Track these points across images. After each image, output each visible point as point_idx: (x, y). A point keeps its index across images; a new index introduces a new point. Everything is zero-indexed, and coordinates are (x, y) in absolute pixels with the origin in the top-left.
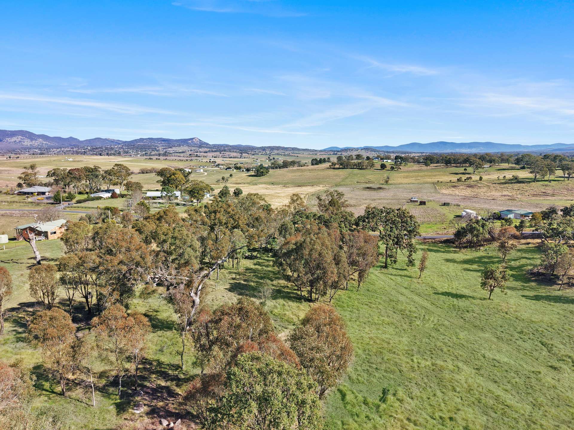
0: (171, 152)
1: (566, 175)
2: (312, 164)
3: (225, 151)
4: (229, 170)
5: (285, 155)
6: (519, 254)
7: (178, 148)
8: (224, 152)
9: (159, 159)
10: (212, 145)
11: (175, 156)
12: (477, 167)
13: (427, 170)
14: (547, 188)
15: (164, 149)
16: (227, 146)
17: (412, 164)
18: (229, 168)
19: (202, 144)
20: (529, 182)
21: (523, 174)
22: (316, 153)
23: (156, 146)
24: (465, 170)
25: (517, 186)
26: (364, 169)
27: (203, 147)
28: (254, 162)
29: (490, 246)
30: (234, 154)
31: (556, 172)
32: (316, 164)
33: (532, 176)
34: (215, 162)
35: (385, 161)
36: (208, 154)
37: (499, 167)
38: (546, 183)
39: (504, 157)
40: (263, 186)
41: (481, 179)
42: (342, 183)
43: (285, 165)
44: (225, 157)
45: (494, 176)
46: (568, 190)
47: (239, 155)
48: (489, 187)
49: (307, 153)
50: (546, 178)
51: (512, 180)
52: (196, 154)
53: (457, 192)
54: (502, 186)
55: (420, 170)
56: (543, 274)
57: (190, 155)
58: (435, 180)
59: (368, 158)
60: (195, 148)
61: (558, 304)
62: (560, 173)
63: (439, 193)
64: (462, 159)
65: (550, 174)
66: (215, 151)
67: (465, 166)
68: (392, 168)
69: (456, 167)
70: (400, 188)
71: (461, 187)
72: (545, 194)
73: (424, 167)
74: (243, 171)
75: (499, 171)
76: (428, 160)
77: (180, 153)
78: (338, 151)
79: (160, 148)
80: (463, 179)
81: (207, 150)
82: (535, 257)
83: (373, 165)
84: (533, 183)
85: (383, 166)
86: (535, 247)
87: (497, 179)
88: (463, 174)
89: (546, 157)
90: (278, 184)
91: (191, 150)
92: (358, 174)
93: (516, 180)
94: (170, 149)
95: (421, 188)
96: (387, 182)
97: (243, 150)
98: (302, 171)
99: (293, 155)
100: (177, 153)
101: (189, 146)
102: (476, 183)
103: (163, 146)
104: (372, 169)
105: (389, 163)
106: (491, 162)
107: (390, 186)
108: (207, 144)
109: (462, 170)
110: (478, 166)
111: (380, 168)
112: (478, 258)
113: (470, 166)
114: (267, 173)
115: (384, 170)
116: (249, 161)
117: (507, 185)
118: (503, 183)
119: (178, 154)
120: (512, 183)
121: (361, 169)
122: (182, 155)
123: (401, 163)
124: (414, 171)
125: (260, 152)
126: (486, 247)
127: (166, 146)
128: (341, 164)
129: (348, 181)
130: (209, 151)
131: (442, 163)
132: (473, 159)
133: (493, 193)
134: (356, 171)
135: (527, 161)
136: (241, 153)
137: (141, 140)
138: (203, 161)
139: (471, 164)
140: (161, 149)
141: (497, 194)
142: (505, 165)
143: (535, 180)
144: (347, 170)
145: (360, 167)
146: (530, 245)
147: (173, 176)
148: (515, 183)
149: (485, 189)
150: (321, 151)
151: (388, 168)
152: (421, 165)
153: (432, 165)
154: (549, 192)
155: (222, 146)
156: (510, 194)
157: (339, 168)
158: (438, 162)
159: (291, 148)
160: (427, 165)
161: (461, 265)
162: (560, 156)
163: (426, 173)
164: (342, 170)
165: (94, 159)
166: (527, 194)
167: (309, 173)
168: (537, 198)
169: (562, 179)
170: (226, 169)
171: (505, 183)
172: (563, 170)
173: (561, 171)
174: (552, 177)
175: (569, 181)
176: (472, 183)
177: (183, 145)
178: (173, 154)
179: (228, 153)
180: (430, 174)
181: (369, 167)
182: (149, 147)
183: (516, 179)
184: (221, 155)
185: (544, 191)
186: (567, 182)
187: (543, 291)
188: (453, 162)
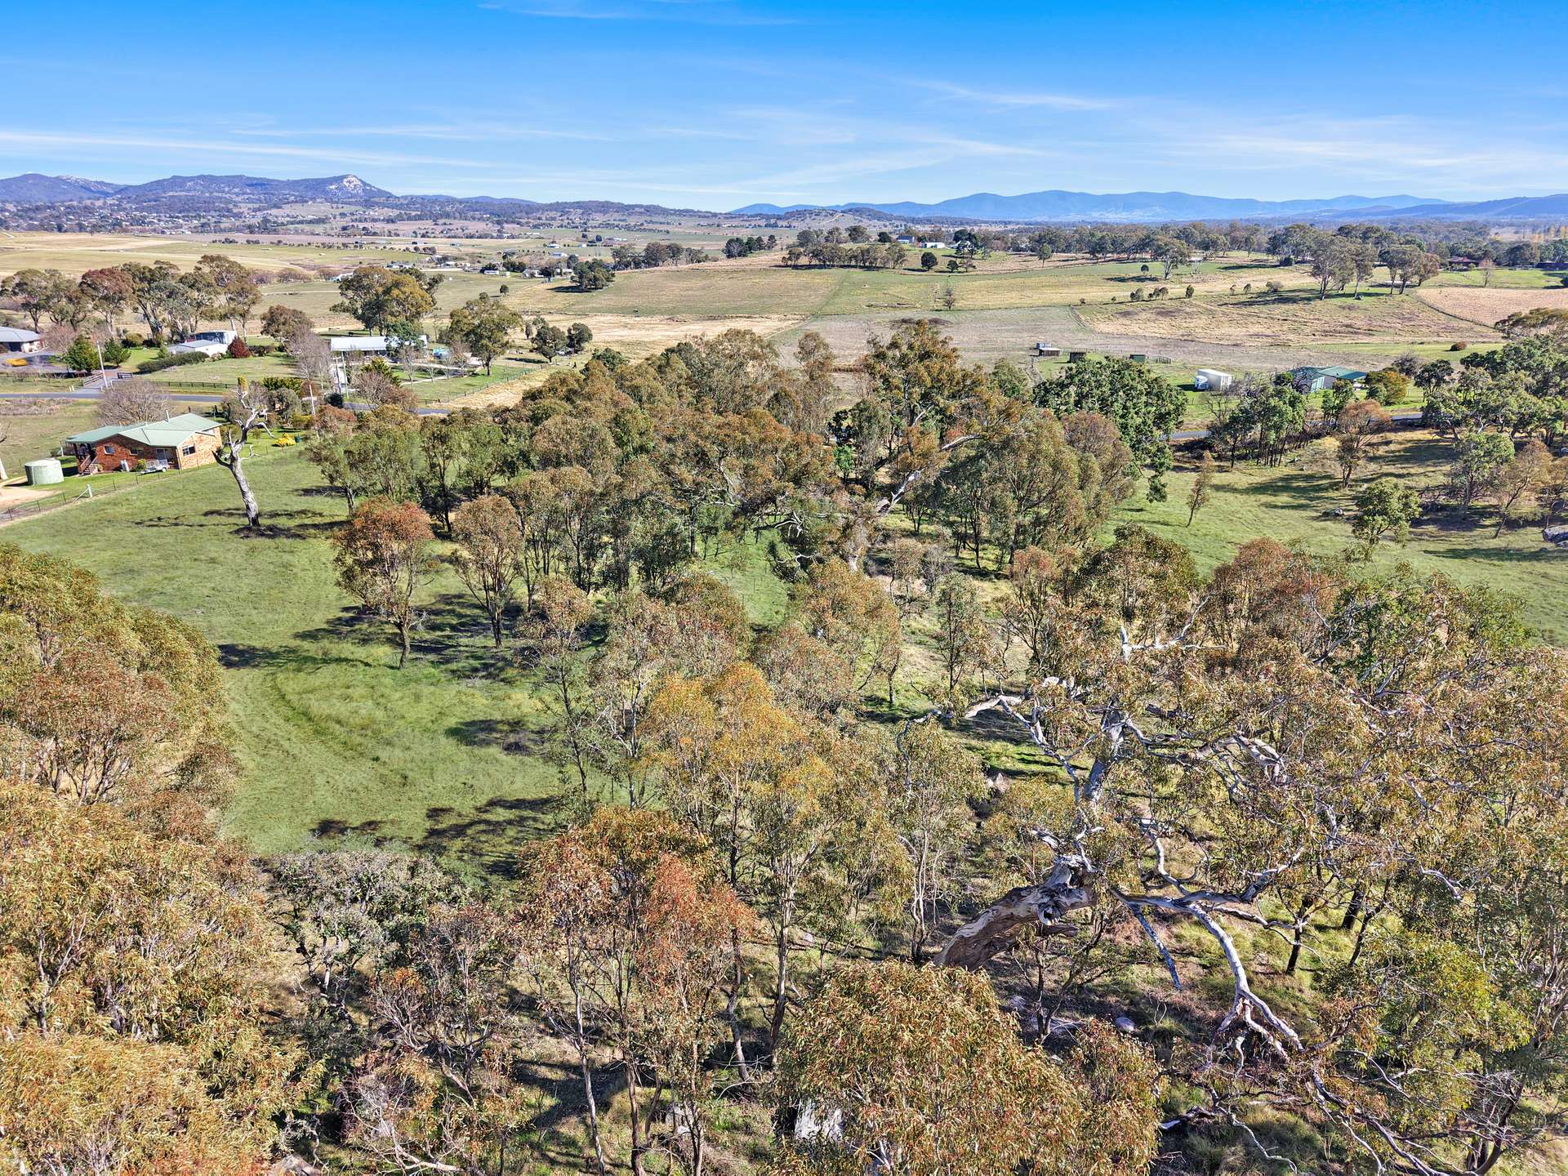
0: (280, 220)
1: (1398, 281)
2: (730, 255)
3: (448, 216)
4: (491, 272)
5: (628, 228)
6: (1373, 466)
7: (298, 206)
8: (448, 221)
9: (257, 242)
10: (405, 198)
11: (296, 232)
12: (1175, 262)
13: (1044, 272)
14: (1353, 314)
15: (255, 210)
16: (450, 201)
17: (1001, 253)
18: (491, 267)
19: (371, 198)
20: (1309, 299)
21: (1294, 279)
22: (715, 221)
23: (230, 201)
24: (1144, 268)
25: (1280, 309)
26: (878, 268)
27: (377, 204)
28: (546, 250)
29: (1300, 452)
30: (480, 226)
31: (1375, 271)
32: (741, 254)
33: (1314, 283)
34: (433, 251)
35: (929, 245)
36: (402, 227)
37: (1225, 262)
38: (1350, 301)
39: (1237, 234)
40: (608, 318)
41: (1189, 292)
42: (828, 309)
43: (652, 258)
44: (452, 233)
45: (1221, 285)
46: (1402, 318)
47: (493, 229)
48: (1212, 313)
49: (692, 222)
50: (1348, 289)
51: (1266, 294)
52: (361, 226)
53: (1134, 327)
54: (1245, 311)
55: (1024, 272)
56: (1443, 508)
57: (344, 229)
58: (1073, 295)
59: (883, 238)
60: (353, 208)
61: (1507, 563)
62: (1382, 274)
63: (1092, 331)
64: (1135, 239)
65: (1360, 278)
66: (419, 218)
67: (1145, 260)
68: (953, 266)
69: (1119, 260)
70: (986, 320)
71: (1143, 315)
72: (1351, 330)
73: (1035, 263)
74: (532, 275)
75: (1227, 273)
76: (1043, 243)
77: (311, 222)
78: (779, 218)
79: (244, 208)
80: (1145, 294)
81: (393, 213)
82: (1413, 471)
83: (901, 256)
84: (1319, 303)
85: (928, 261)
86: (1405, 450)
87: (1229, 292)
88: (1139, 279)
89: (1344, 231)
90: (651, 312)
91: (343, 215)
92: (865, 283)
93: (1276, 296)
94: (274, 212)
95: (1042, 319)
96: (949, 304)
97: (504, 213)
98: (706, 274)
99: (651, 226)
100: (301, 222)
101: (332, 202)
102: (1177, 303)
103: (250, 201)
104: (899, 269)
105: (941, 249)
106: (1206, 248)
107: (962, 316)
108: (389, 196)
109: (1134, 269)
110: (1179, 259)
111: (920, 266)
112: (1281, 479)
113: (1155, 259)
114: (608, 280)
115: (931, 272)
116: (532, 247)
117: (1255, 309)
118: (1244, 304)
119: (307, 228)
120: (1266, 303)
121: (869, 268)
122: (319, 229)
123: (972, 252)
124: (1011, 273)
125: (554, 219)
126: (1291, 456)
127: (260, 200)
128: (815, 255)
129: (842, 302)
130: (400, 218)
131: (1080, 250)
132: (1162, 239)
133: (1226, 330)
134: (857, 274)
135: (1297, 245)
136: (498, 223)
137: (177, 182)
138: (397, 247)
139: (1159, 253)
140: (245, 211)
141: (1237, 332)
142: (1240, 256)
143: (1322, 294)
144: (833, 270)
145: (865, 262)
146: (1392, 447)
147: (395, 292)
148: (1274, 302)
149: (1202, 321)
150: (729, 216)
151: (942, 264)
152: (1025, 256)
153: (1056, 256)
154: (1360, 323)
155: (435, 200)
156: (1268, 332)
157: (810, 267)
158: (1067, 249)
159: (641, 206)
160: (1043, 256)
161: (1253, 498)
162: (1378, 230)
163: (1043, 278)
164: (817, 271)
165: (48, 243)
166: (1308, 330)
167: (727, 282)
168: (1337, 341)
169: (1387, 290)
170: (482, 271)
171: (1251, 304)
172: (1391, 265)
173: (1386, 269)
174: (1363, 287)
175: (1403, 297)
176: (1169, 303)
177: (313, 199)
178: (291, 227)
179: (458, 224)
180: (1053, 280)
181: (891, 264)
182: (208, 205)
183: (1275, 291)
184: (440, 228)
185: (1348, 322)
186: (1399, 298)
187: (1459, 540)
188: (1109, 247)
